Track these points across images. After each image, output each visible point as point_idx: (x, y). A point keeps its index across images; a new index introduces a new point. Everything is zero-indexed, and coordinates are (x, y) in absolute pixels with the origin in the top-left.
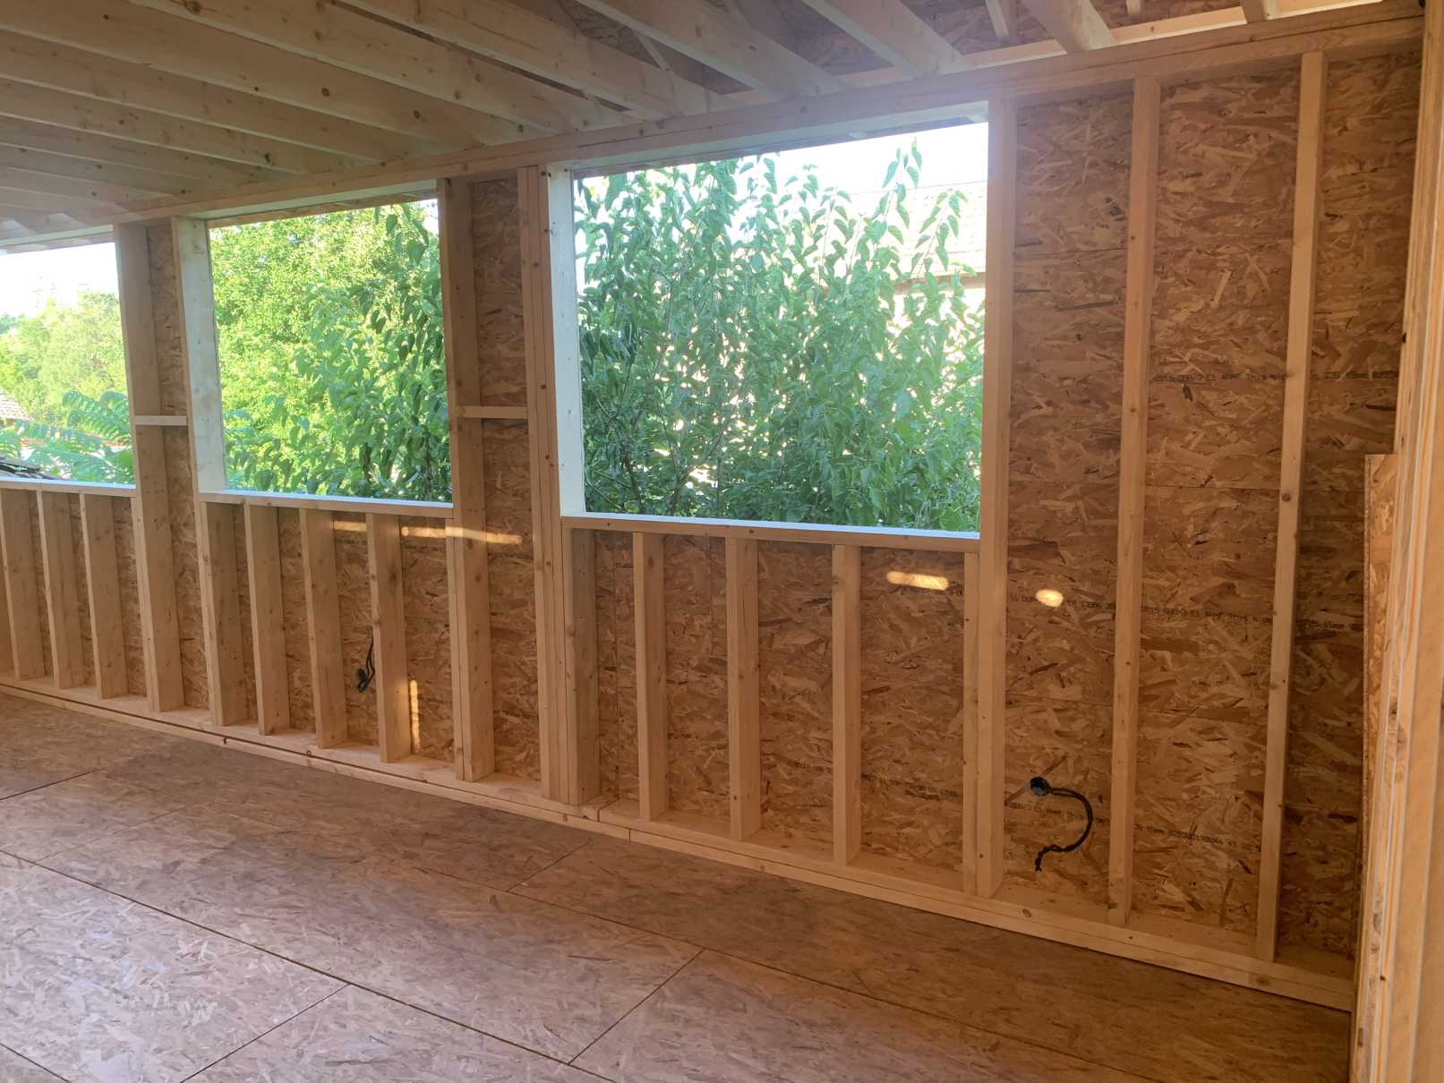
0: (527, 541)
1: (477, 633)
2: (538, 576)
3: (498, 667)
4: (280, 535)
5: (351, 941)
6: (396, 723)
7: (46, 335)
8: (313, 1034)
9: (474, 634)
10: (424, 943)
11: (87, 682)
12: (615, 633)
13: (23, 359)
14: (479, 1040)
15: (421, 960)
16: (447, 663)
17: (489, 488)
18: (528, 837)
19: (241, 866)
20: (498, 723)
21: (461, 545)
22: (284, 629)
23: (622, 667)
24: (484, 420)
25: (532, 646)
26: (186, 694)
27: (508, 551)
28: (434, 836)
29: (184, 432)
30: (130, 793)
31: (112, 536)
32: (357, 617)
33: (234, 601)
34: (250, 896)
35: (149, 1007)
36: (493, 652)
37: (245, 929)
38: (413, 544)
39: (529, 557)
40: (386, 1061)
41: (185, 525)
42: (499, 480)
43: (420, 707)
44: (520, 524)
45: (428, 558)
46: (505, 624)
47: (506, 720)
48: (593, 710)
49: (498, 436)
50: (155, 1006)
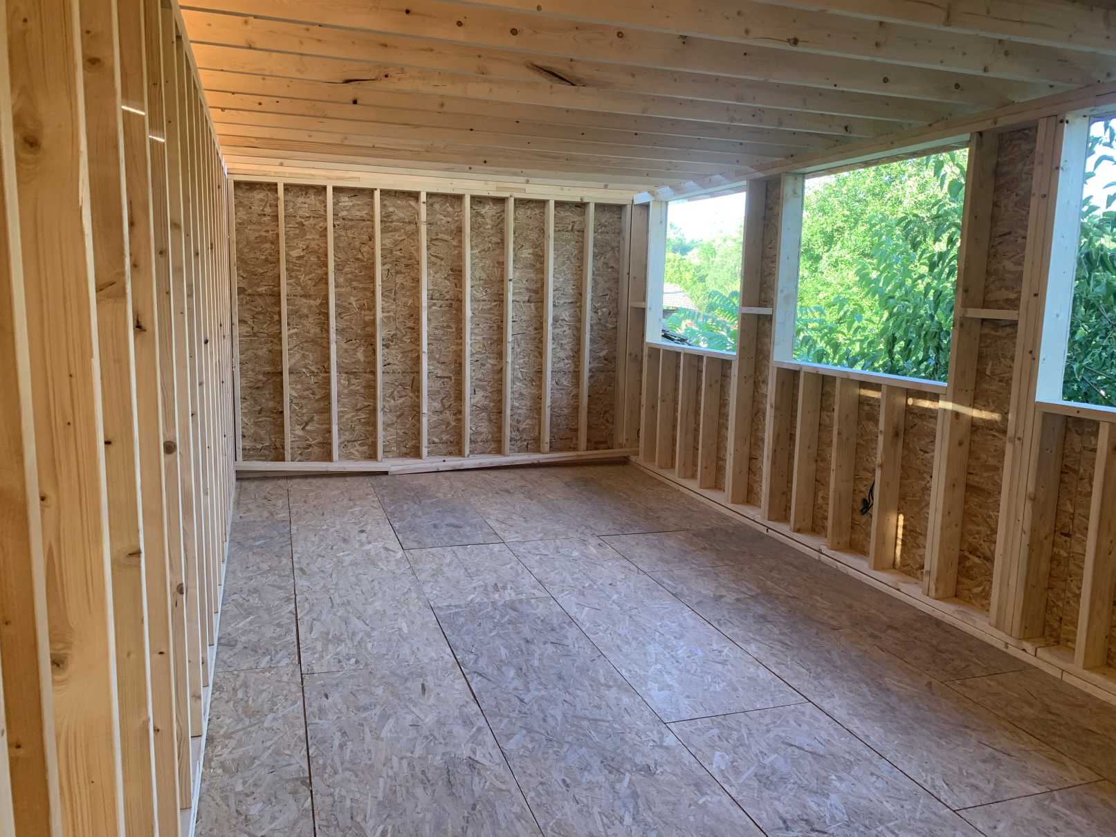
0: (1005, 419)
1: (954, 485)
2: (1009, 449)
3: (968, 516)
4: (822, 395)
5: (818, 677)
6: (884, 543)
7: (714, 253)
8: (779, 722)
9: (951, 486)
10: (868, 694)
11: (693, 476)
12: (1074, 507)
13: (698, 269)
14: (889, 769)
15: (864, 706)
16: (928, 505)
17: (980, 374)
18: (971, 651)
19: (760, 610)
20: (962, 559)
21: (949, 416)
22: (816, 461)
23: (1078, 535)
24: (983, 320)
25: (997, 504)
26: (748, 496)
27: (989, 424)
28: (896, 629)
29: (769, 319)
30: (705, 549)
31: (718, 385)
32: (867, 460)
33: (786, 437)
34: (761, 629)
35: (688, 671)
36: (966, 502)
37: (752, 648)
38: (916, 411)
39: (1004, 432)
40: (822, 756)
41: (763, 382)
42: (989, 367)
43: (903, 535)
44: (1000, 405)
45: (925, 423)
46: (978, 482)
47: (969, 559)
48: (1044, 567)
49: (993, 333)
50: (692, 672)
